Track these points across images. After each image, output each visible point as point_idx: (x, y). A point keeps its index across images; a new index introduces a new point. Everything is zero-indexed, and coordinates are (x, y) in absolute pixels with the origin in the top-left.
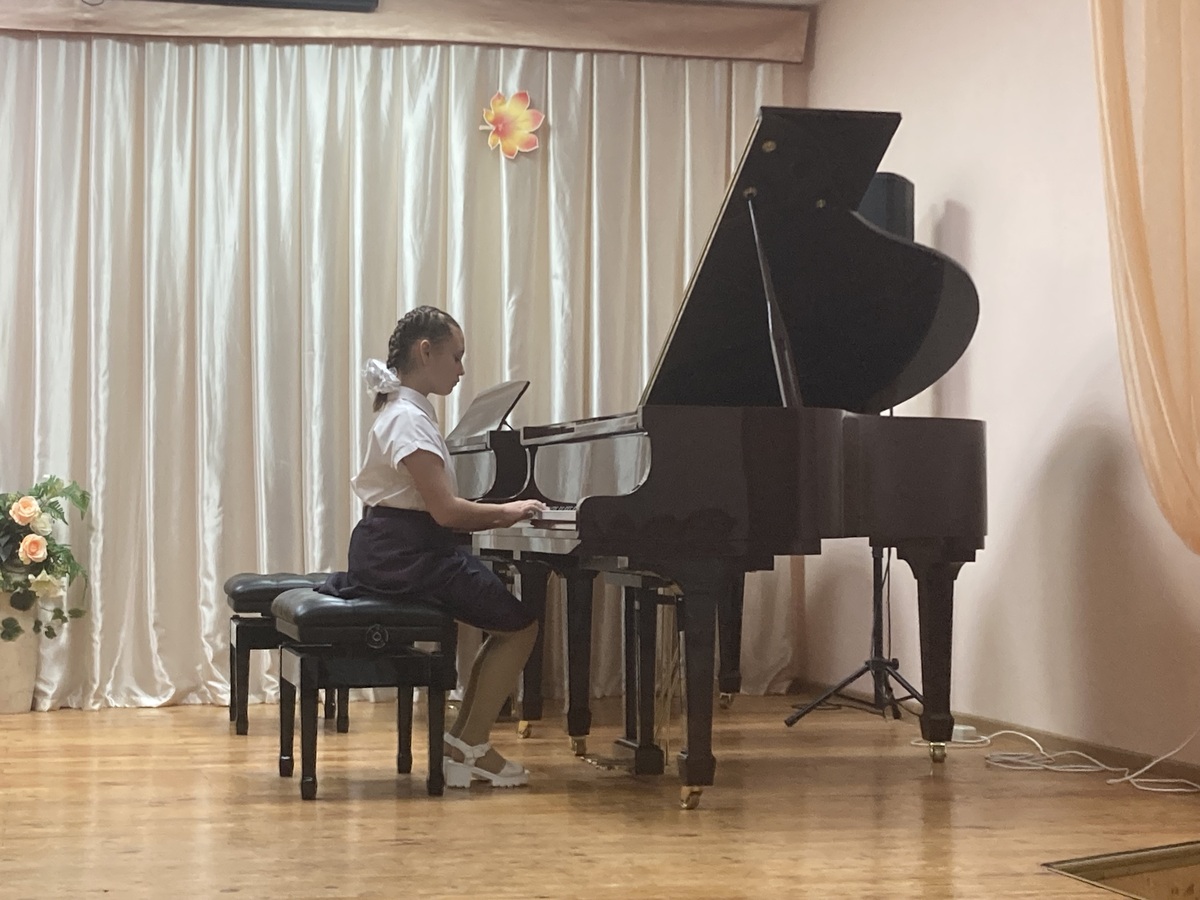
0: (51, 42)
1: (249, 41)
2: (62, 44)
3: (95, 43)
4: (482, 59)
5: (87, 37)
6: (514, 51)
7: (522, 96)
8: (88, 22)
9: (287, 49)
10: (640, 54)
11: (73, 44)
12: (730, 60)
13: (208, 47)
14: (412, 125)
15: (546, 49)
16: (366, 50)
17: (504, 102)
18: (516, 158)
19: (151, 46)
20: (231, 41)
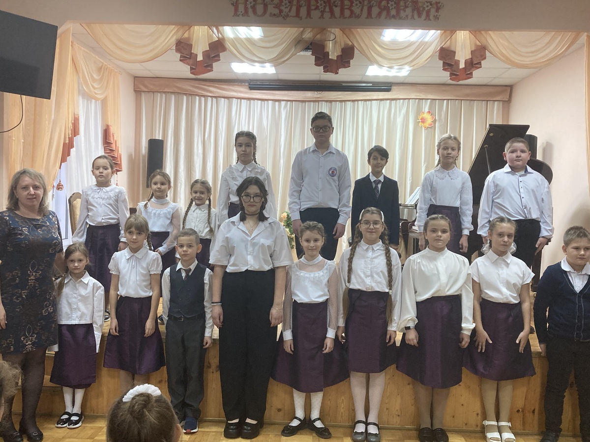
0: (310, 103)
1: (358, 101)
2: (312, 103)
3: (320, 103)
4: (419, 103)
5: (318, 101)
6: (427, 100)
7: (429, 112)
8: (318, 98)
9: (368, 102)
10: (462, 100)
11: (315, 103)
12: (487, 101)
13: (348, 102)
14: (399, 120)
15: (436, 99)
16: (388, 101)
17: (424, 114)
18: (427, 128)
19: (333, 103)
20: (353, 101)
